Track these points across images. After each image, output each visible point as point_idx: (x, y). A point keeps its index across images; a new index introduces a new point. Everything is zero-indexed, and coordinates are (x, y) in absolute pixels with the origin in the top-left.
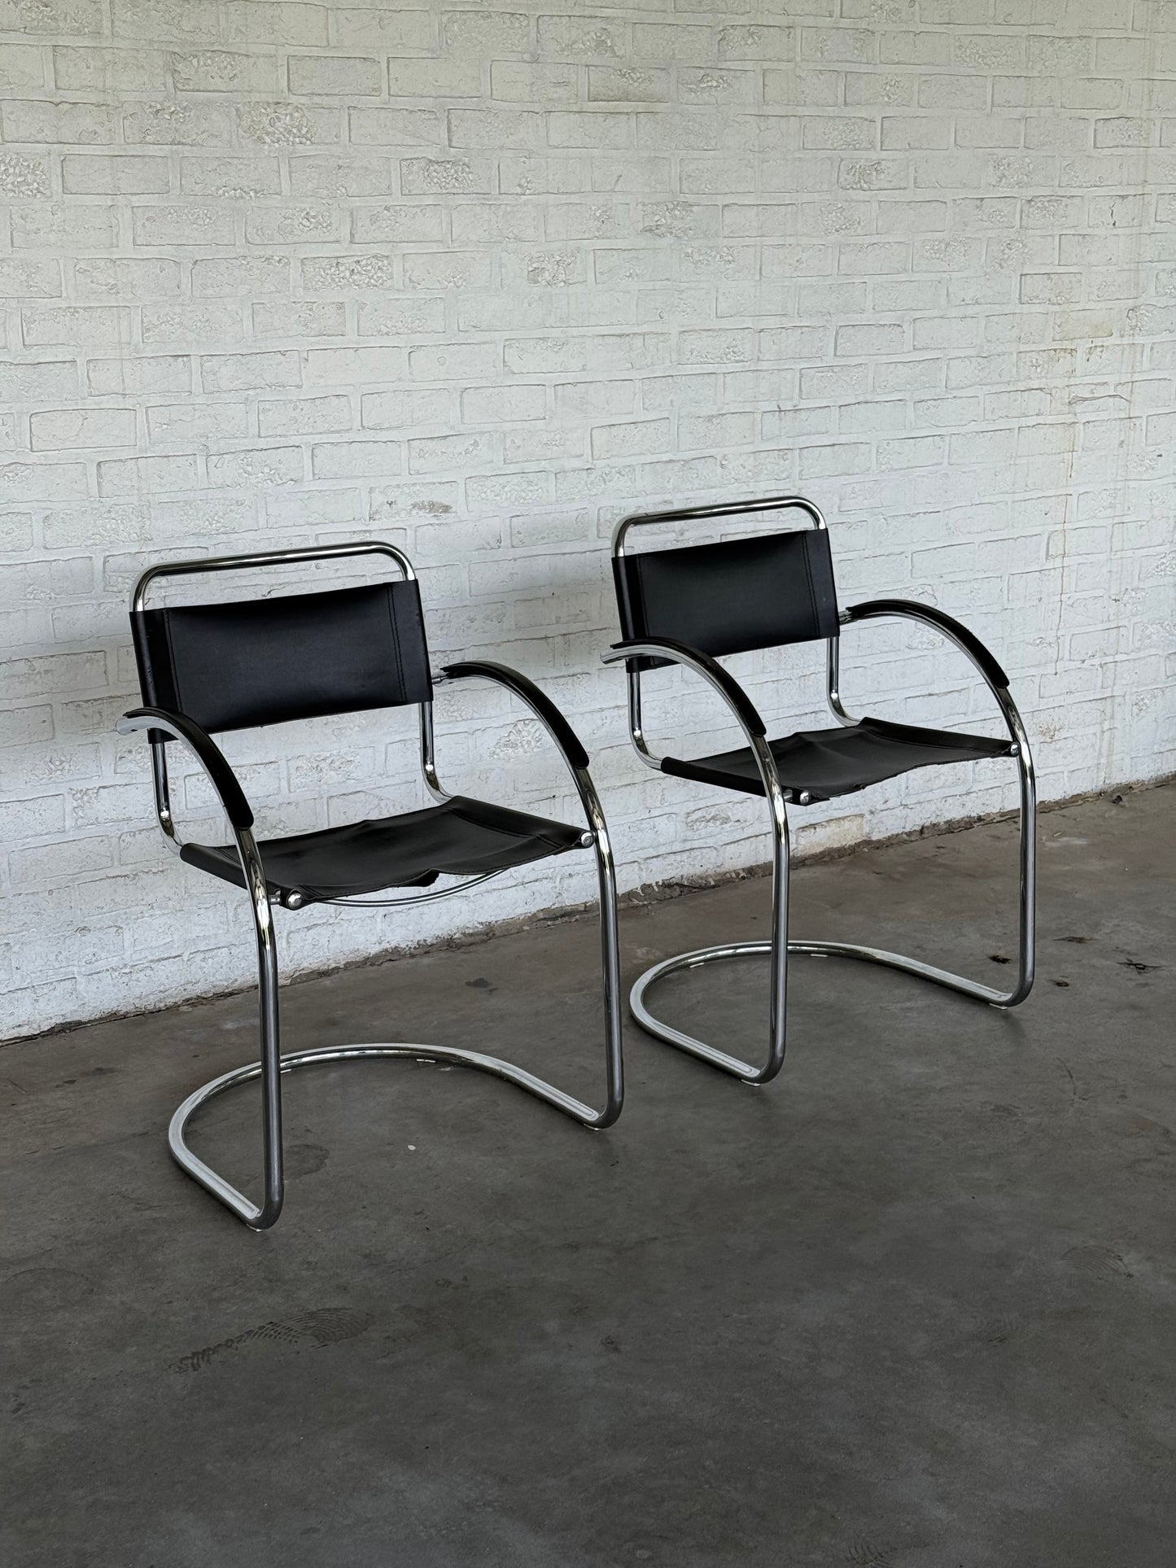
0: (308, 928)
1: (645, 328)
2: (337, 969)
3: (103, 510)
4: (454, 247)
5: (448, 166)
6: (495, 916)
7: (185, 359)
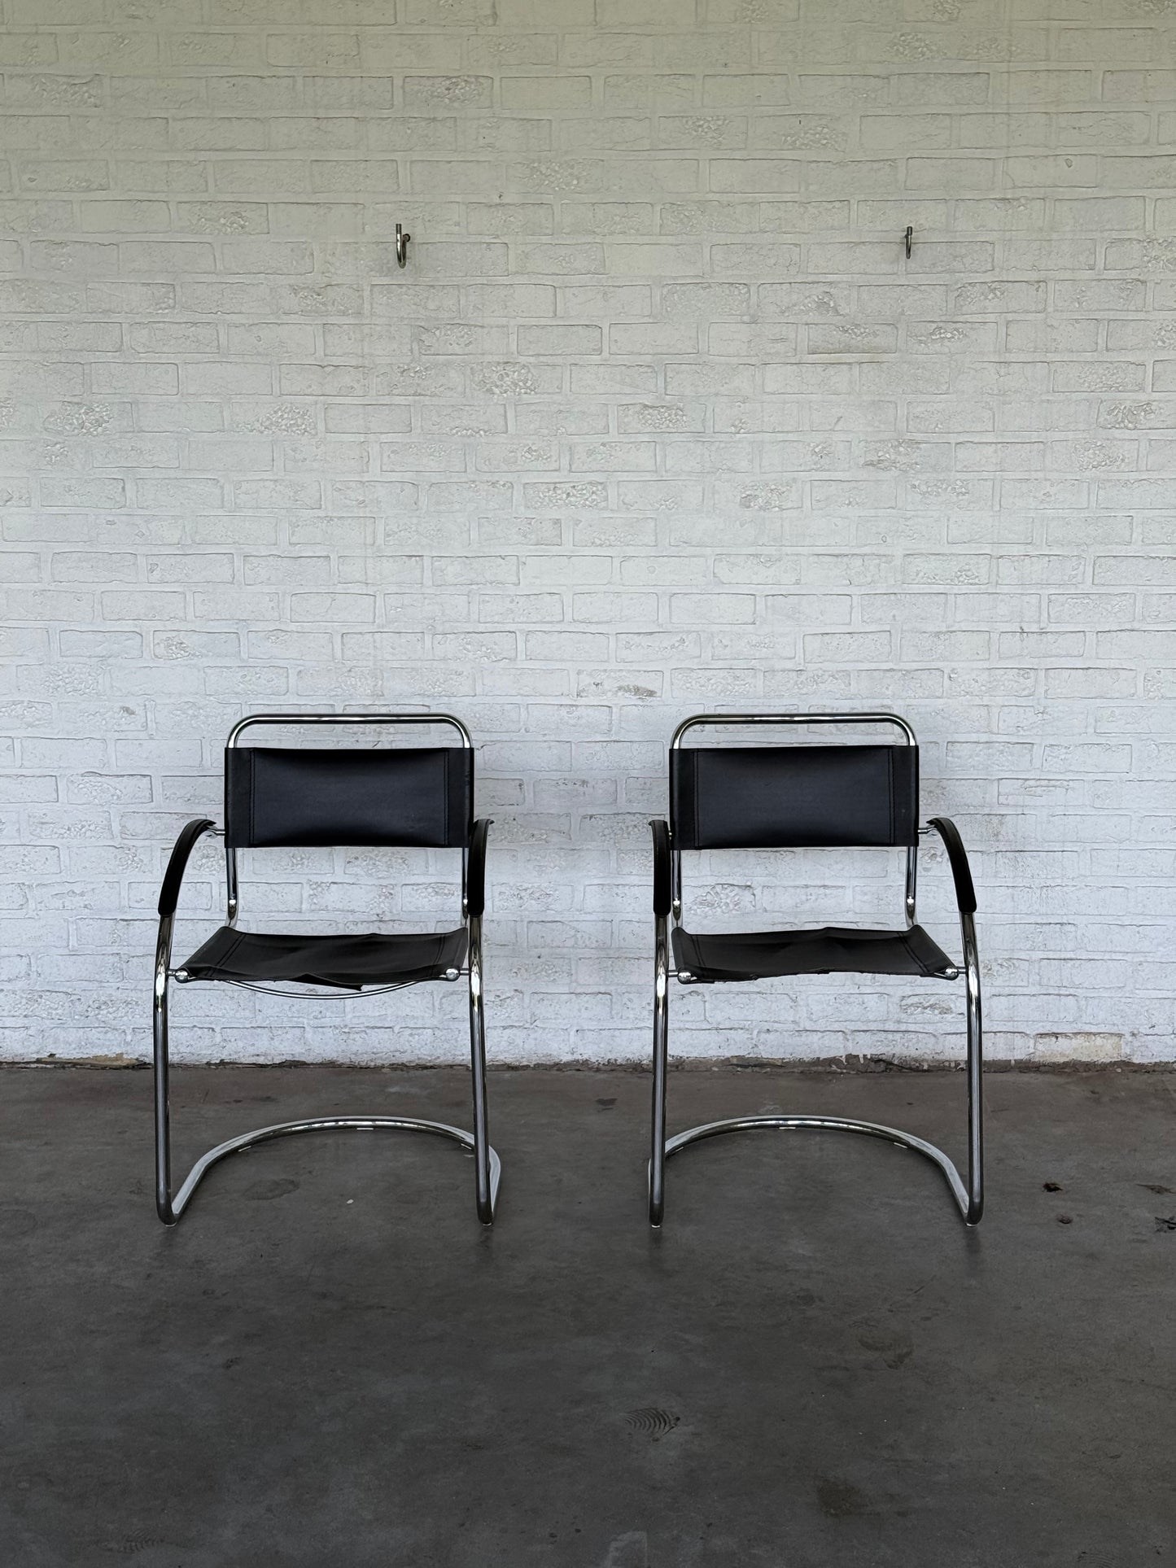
0: (505, 1028)
1: (866, 550)
2: (528, 1066)
3: (345, 670)
4: (667, 477)
5: (662, 410)
6: (687, 1052)
7: (417, 558)
